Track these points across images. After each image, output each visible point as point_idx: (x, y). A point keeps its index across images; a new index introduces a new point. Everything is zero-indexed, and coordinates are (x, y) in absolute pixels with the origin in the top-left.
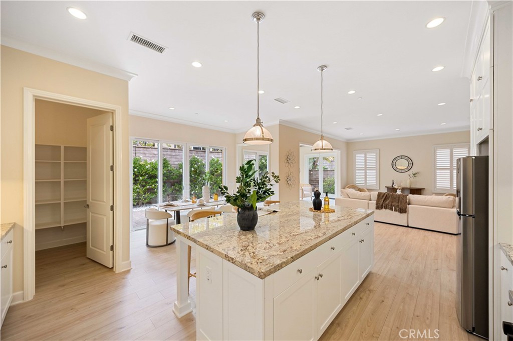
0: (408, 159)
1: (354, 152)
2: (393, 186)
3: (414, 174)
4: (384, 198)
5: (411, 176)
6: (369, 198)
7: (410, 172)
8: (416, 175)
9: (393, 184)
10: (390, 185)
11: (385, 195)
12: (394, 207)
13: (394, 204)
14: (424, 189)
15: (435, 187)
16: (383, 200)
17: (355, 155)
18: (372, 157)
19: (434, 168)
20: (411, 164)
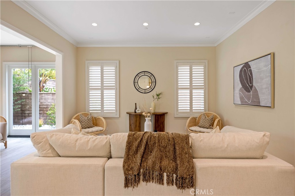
0: (151, 75)
1: (87, 62)
2: (135, 112)
3: (158, 95)
4: (143, 148)
5: (155, 98)
6: (105, 153)
7: (154, 93)
8: (160, 96)
9: (136, 108)
10: (132, 110)
11: (144, 141)
12: (165, 174)
13: (165, 163)
14: (167, 113)
15: (177, 110)
16: (139, 156)
17: (88, 68)
18: (110, 72)
19: (175, 88)
20: (154, 82)
